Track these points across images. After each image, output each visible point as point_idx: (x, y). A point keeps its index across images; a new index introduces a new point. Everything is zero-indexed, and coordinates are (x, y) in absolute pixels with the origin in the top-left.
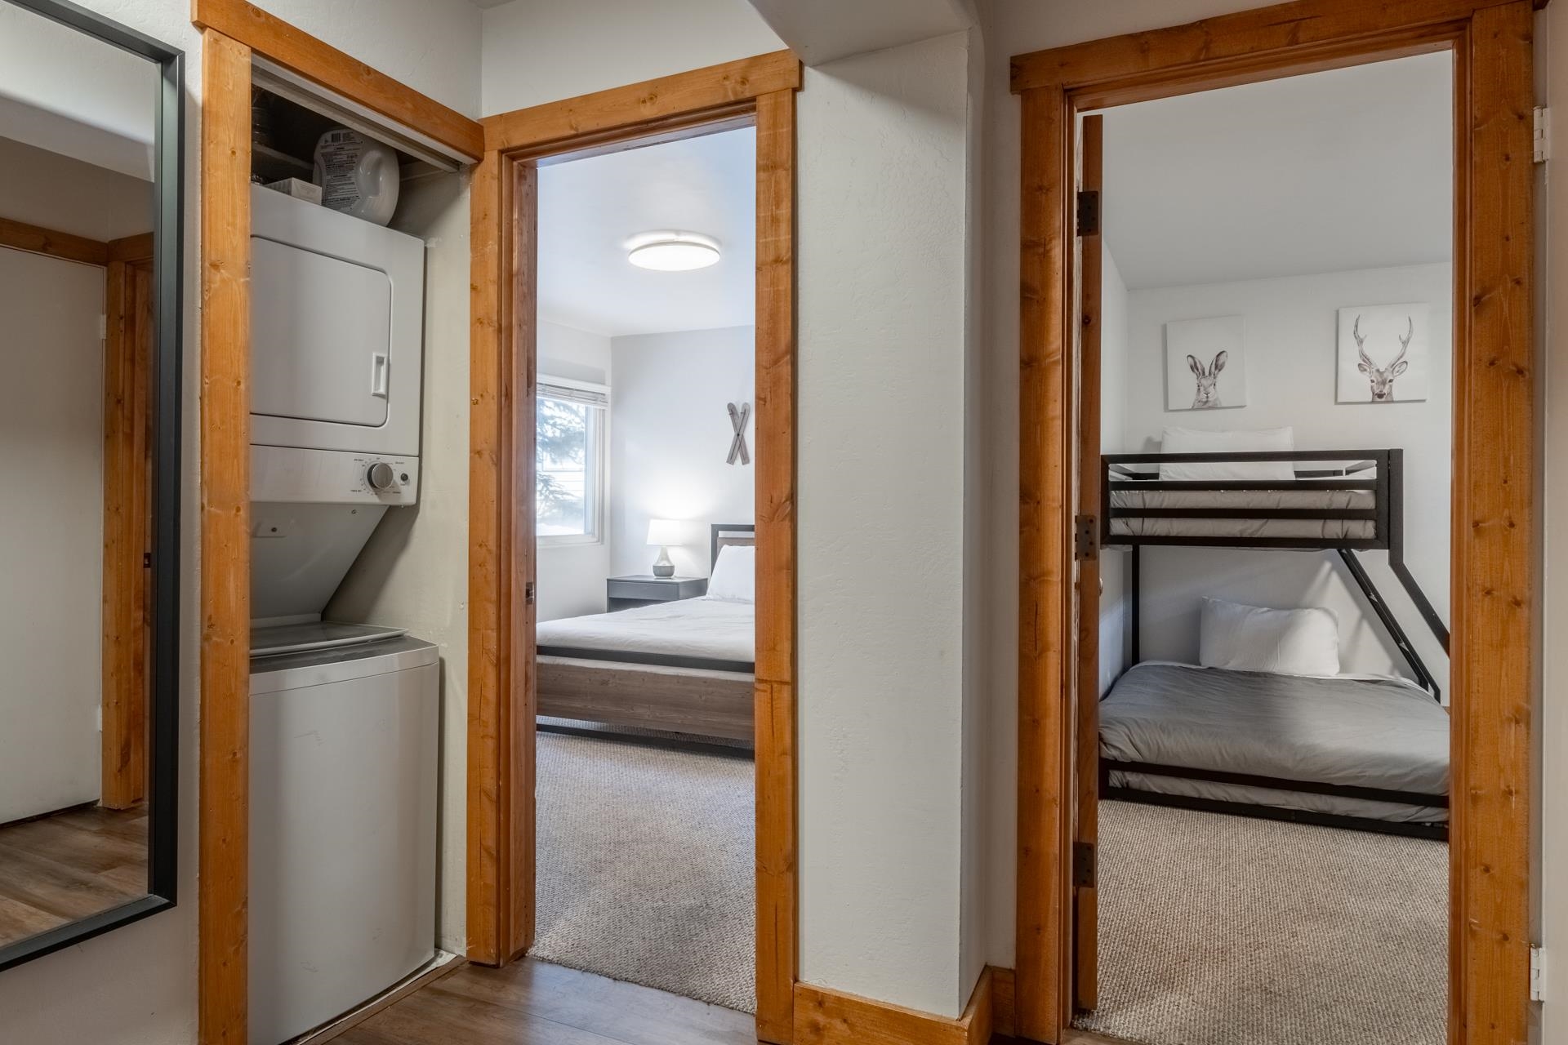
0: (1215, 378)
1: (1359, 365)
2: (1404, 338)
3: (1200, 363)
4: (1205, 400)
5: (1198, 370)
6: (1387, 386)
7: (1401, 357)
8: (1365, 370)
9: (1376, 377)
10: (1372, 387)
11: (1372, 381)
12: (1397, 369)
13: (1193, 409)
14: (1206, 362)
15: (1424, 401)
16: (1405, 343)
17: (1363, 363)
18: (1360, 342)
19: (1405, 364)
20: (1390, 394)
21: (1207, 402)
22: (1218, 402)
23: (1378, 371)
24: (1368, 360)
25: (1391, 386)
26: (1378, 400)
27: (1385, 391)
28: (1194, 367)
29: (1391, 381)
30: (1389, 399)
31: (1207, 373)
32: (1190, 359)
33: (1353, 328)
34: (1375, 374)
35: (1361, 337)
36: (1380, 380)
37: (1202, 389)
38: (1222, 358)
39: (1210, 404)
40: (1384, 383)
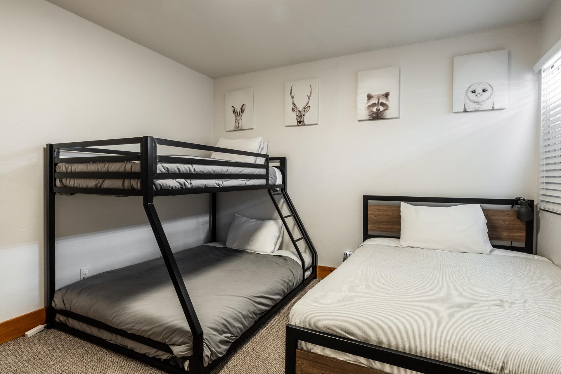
0: (241, 116)
1: (292, 108)
2: (309, 95)
3: (236, 110)
4: (238, 126)
5: (235, 113)
6: (302, 118)
7: (308, 104)
8: (294, 111)
9: (298, 114)
10: (297, 118)
11: (297, 116)
12: (306, 110)
13: (234, 131)
14: (238, 109)
15: (317, 124)
16: (309, 98)
17: (294, 107)
18: (293, 98)
19: (309, 107)
20: (303, 121)
21: (239, 127)
22: (242, 127)
23: (299, 111)
24: (296, 106)
25: (304, 118)
26: (299, 124)
27: (302, 120)
28: (234, 112)
29: (304, 115)
30: (303, 124)
31: (238, 114)
32: (233, 108)
33: (290, 91)
34: (298, 112)
35: (293, 95)
36: (300, 115)
37: (237, 121)
38: (244, 107)
39: (240, 128)
40: (301, 116)
